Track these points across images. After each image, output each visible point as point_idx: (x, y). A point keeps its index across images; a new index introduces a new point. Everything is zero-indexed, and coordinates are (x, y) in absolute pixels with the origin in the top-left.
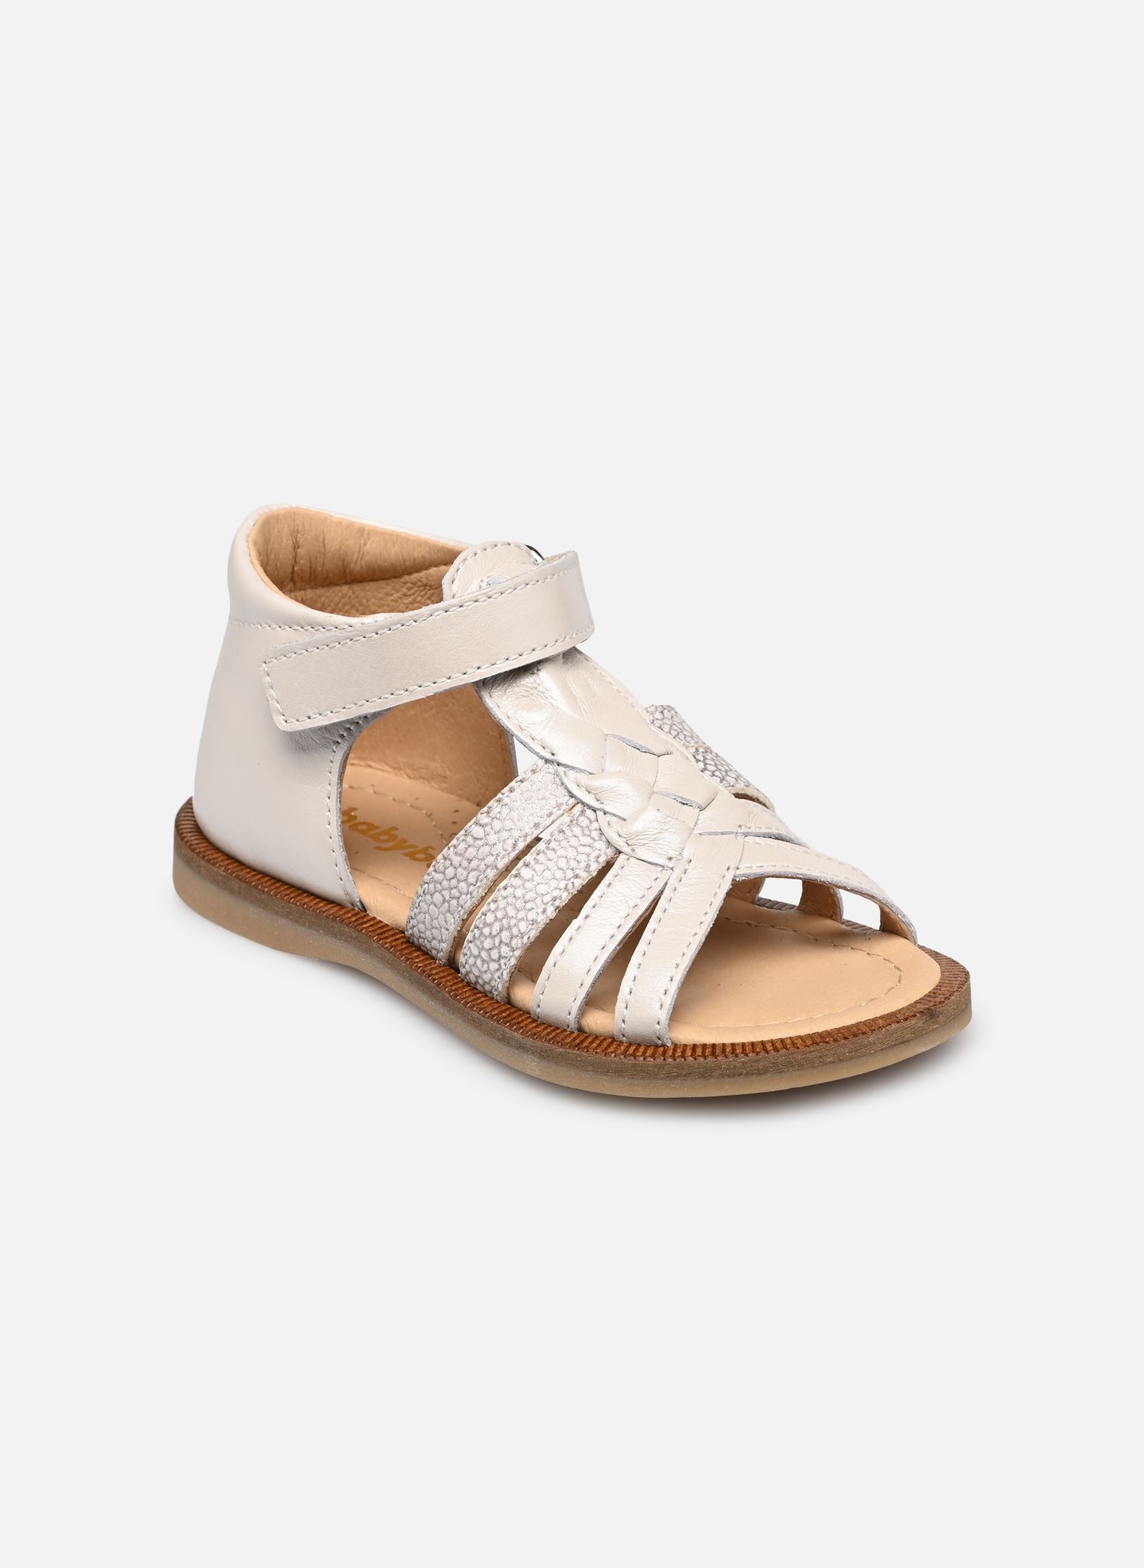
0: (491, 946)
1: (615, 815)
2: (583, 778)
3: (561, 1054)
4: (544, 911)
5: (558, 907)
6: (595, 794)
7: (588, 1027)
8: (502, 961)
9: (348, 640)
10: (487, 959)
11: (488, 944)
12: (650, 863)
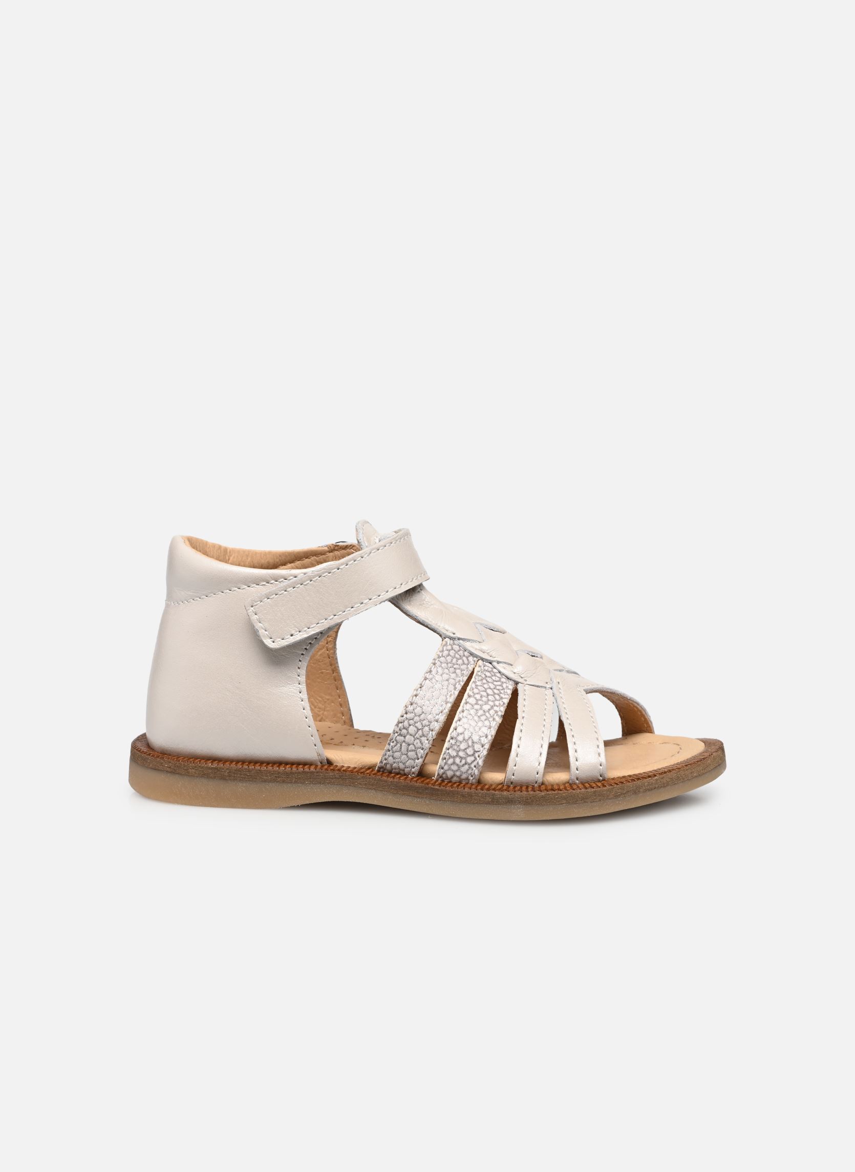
0: (466, 746)
1: (505, 663)
2: (476, 645)
3: (543, 797)
4: (494, 719)
5: (502, 715)
6: (488, 653)
7: (548, 781)
8: (477, 755)
9: (317, 577)
10: (464, 756)
11: (463, 746)
12: (538, 686)
